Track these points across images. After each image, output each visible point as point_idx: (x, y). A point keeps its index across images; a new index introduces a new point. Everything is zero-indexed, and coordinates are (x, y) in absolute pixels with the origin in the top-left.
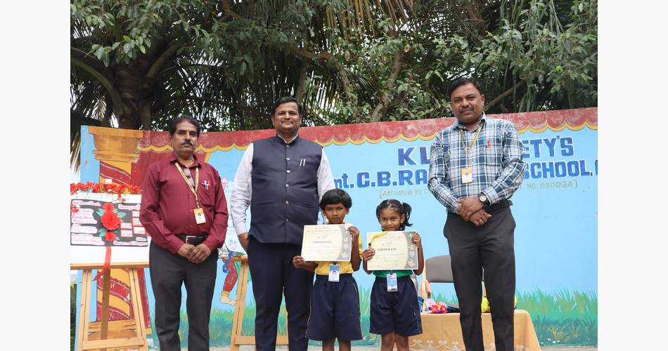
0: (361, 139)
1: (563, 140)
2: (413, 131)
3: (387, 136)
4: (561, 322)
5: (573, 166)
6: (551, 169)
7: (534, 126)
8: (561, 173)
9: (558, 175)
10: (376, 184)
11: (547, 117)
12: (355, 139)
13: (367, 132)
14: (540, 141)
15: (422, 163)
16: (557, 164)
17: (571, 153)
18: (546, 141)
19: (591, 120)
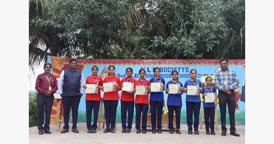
0: (130, 64)
1: (186, 68)
2: (145, 63)
3: (138, 64)
4: (183, 118)
6: (183, 76)
7: (179, 63)
8: (185, 77)
9: (184, 77)
11: (182, 61)
12: (129, 64)
13: (132, 62)
14: (180, 68)
15: (148, 72)
16: (184, 75)
17: (188, 72)
18: (182, 68)
19: (194, 63)
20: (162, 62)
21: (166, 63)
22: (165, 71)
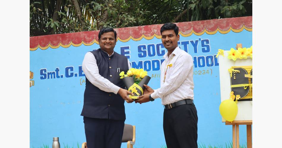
0: (68, 44)
1: (203, 41)
3: (86, 41)
5: (209, 59)
6: (195, 62)
7: (184, 32)
8: (201, 64)
9: (200, 66)
10: (78, 75)
11: (192, 25)
12: (64, 44)
13: (72, 39)
14: (188, 43)
16: (199, 58)
17: (208, 50)
18: (192, 42)
19: (222, 28)
20: (143, 31)
21: (152, 35)
22: (152, 53)
